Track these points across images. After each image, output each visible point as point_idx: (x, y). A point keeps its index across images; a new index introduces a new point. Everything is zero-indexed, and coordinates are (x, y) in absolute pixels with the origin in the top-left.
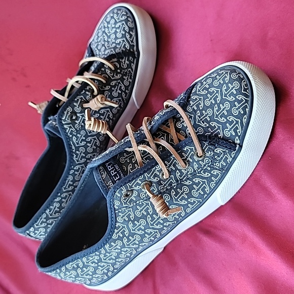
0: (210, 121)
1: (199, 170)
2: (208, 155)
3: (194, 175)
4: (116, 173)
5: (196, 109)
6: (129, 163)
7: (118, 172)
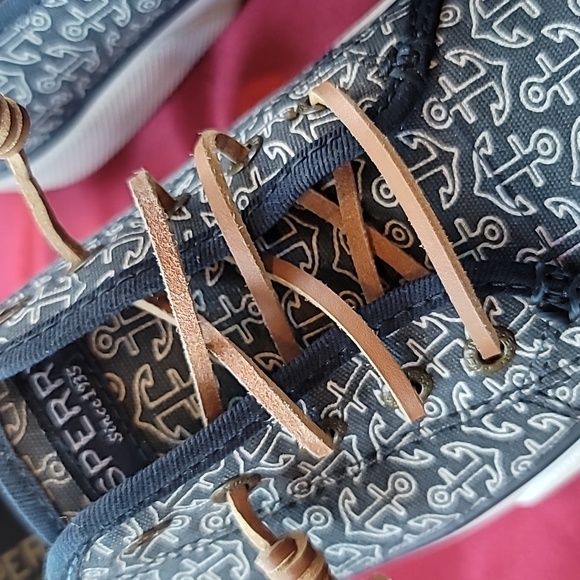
0: (547, 191)
1: (474, 413)
2: (527, 351)
3: (449, 429)
4: (76, 410)
5: (471, 118)
6: (138, 361)
7: (87, 409)
